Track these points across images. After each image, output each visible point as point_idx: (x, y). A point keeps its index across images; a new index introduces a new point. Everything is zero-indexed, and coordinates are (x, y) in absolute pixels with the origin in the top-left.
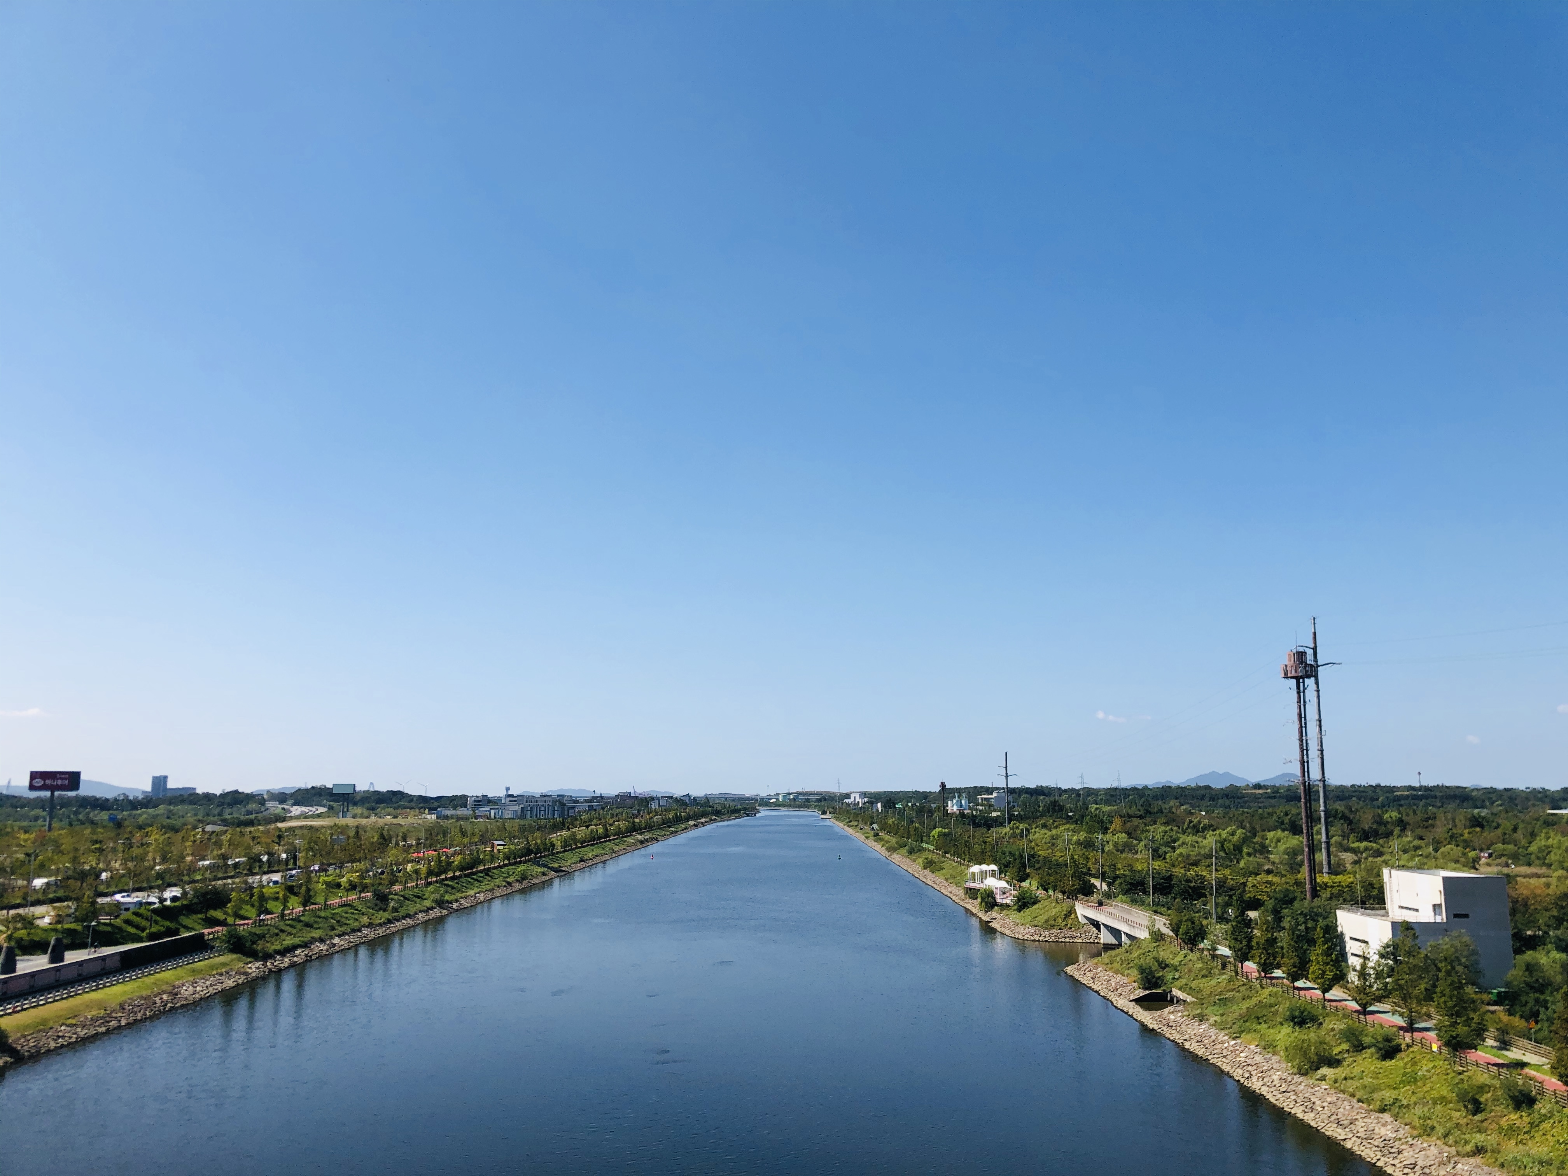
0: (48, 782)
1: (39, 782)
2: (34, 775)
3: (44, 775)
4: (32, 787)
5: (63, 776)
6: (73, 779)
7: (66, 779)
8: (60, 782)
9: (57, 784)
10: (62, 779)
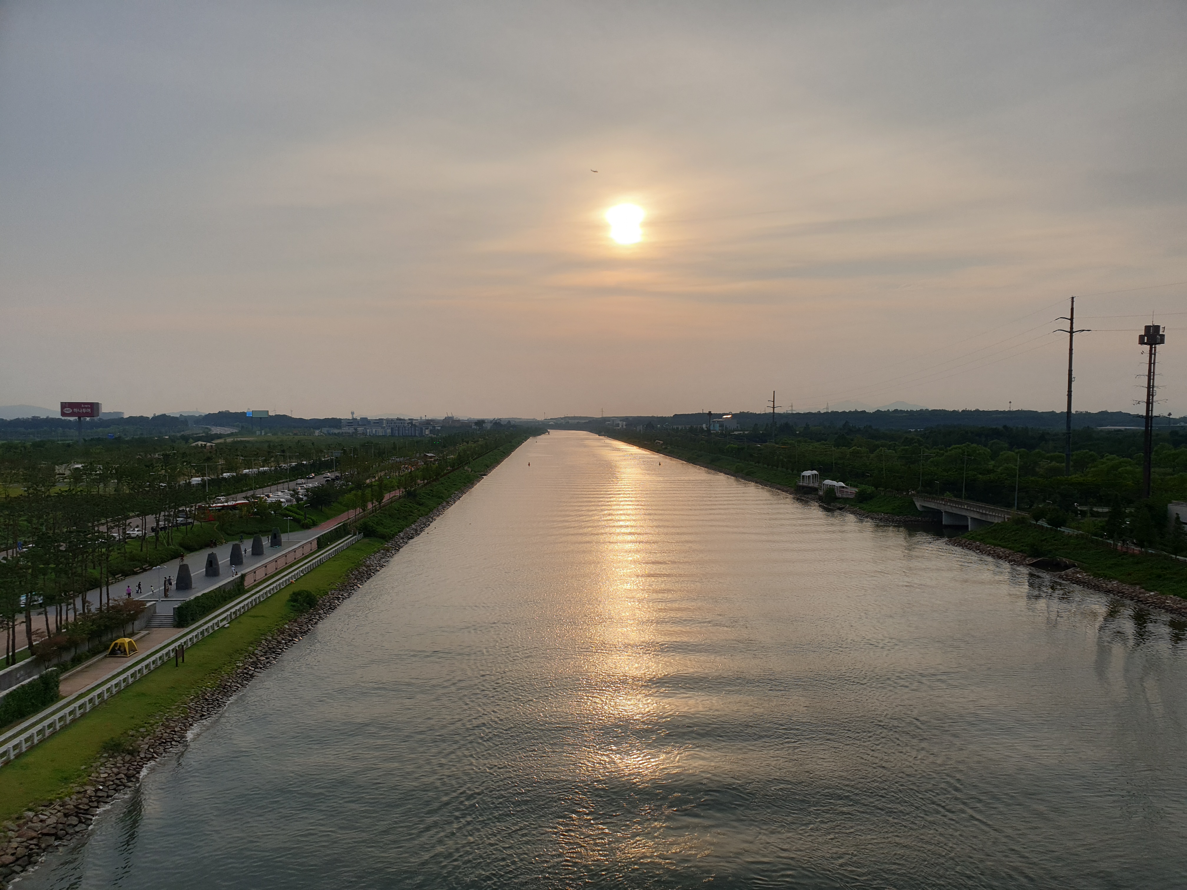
0: (75, 410)
1: (68, 410)
2: (64, 405)
3: (72, 405)
4: (63, 414)
5: (86, 406)
6: (93, 408)
7: (88, 408)
8: (84, 410)
9: (83, 412)
10: (86, 408)
